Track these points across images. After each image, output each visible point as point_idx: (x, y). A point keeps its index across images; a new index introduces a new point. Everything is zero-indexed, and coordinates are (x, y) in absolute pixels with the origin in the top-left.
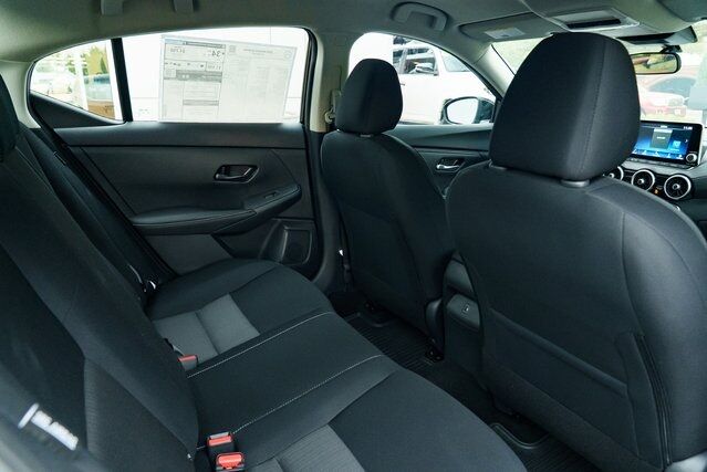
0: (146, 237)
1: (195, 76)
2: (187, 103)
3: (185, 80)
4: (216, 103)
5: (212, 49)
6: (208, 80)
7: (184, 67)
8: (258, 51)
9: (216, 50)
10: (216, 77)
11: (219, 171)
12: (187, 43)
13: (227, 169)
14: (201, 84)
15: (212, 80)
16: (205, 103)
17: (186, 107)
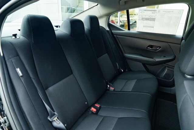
0: (126, 59)
1: (147, 19)
2: (144, 26)
3: (144, 20)
4: (153, 27)
5: (152, 12)
6: (151, 21)
7: (144, 17)
8: (168, 12)
9: (154, 12)
10: (154, 20)
11: (149, 46)
12: (145, 10)
13: (151, 46)
14: (148, 22)
15: (152, 20)
16: (150, 27)
17: (144, 28)
